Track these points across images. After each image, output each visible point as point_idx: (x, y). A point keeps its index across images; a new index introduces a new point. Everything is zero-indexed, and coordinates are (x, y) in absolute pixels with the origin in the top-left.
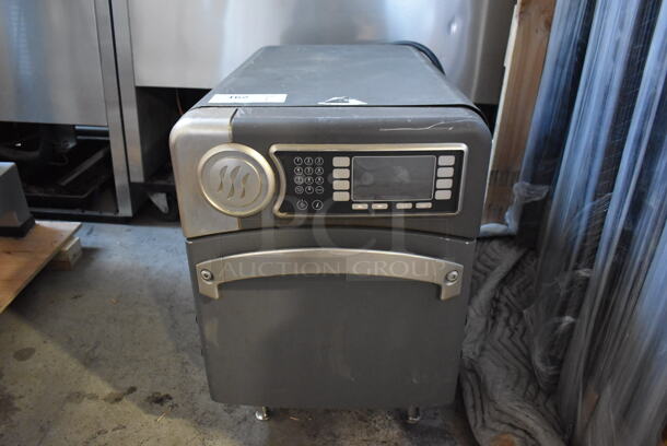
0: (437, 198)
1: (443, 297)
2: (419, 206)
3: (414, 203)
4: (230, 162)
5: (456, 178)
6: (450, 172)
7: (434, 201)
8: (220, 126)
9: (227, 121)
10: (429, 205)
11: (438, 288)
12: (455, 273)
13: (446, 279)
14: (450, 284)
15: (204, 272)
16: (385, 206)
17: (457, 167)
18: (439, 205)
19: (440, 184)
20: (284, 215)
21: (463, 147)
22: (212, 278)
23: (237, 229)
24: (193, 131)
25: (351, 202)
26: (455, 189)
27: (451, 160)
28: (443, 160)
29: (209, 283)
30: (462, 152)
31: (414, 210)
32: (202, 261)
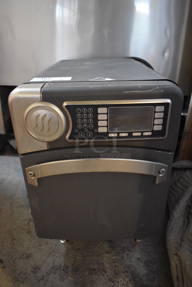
0: (154, 129)
1: (157, 182)
2: (145, 134)
3: (142, 133)
4: (42, 112)
5: (165, 118)
6: (162, 115)
7: (153, 131)
8: (35, 93)
9: (38, 89)
10: (150, 133)
11: (155, 178)
12: (163, 169)
13: (159, 173)
14: (161, 175)
15: (30, 172)
16: (126, 135)
17: (165, 112)
18: (155, 133)
19: (156, 122)
20: (71, 141)
21: (169, 101)
22: (34, 175)
23: (46, 148)
24: (21, 96)
25: (108, 133)
26: (164, 125)
27: (162, 108)
28: (158, 109)
29: (33, 178)
30: (168, 104)
31: (142, 136)
32: (28, 167)
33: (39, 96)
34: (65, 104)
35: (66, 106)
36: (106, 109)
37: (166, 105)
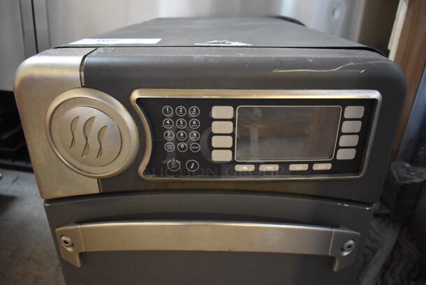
0: (339, 157)
1: (336, 269)
2: (317, 167)
3: (311, 164)
4: (84, 112)
5: (363, 135)
6: (357, 126)
7: (335, 162)
10: (328, 166)
11: (331, 260)
12: (351, 242)
13: (343, 250)
14: (346, 254)
15: (64, 238)
16: (275, 168)
17: (366, 121)
18: (339, 166)
19: (344, 141)
20: (150, 177)
21: (375, 95)
22: (72, 245)
23: (97, 191)
25: (234, 163)
26: (360, 148)
27: (359, 111)
28: (350, 112)
29: (70, 249)
30: (374, 101)
31: (310, 172)
32: (61, 226)
33: (76, 74)
34: (136, 95)
35: (139, 101)
36: (231, 109)
37: (369, 103)
